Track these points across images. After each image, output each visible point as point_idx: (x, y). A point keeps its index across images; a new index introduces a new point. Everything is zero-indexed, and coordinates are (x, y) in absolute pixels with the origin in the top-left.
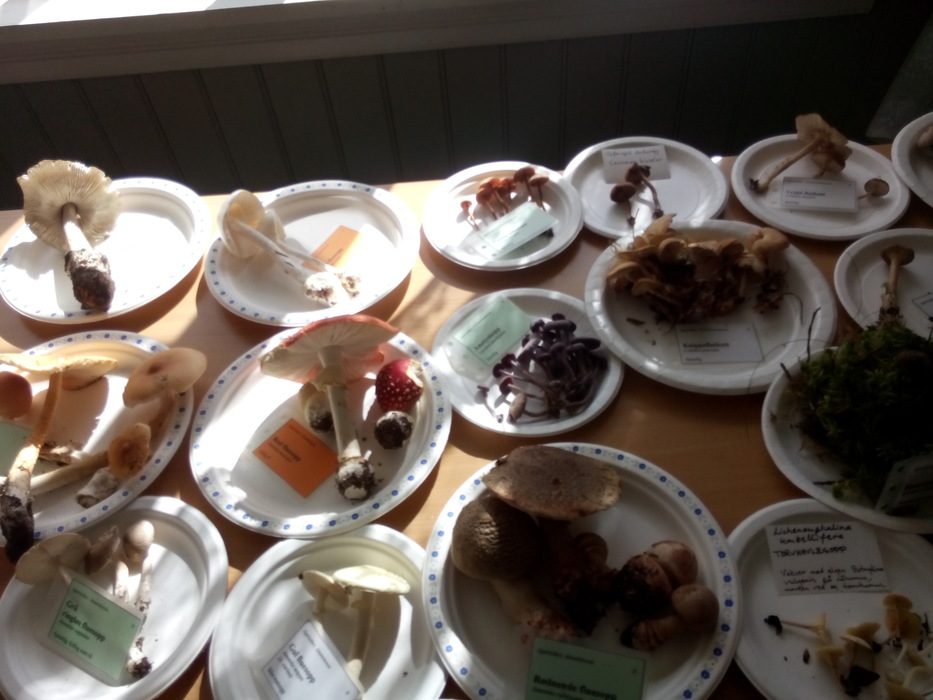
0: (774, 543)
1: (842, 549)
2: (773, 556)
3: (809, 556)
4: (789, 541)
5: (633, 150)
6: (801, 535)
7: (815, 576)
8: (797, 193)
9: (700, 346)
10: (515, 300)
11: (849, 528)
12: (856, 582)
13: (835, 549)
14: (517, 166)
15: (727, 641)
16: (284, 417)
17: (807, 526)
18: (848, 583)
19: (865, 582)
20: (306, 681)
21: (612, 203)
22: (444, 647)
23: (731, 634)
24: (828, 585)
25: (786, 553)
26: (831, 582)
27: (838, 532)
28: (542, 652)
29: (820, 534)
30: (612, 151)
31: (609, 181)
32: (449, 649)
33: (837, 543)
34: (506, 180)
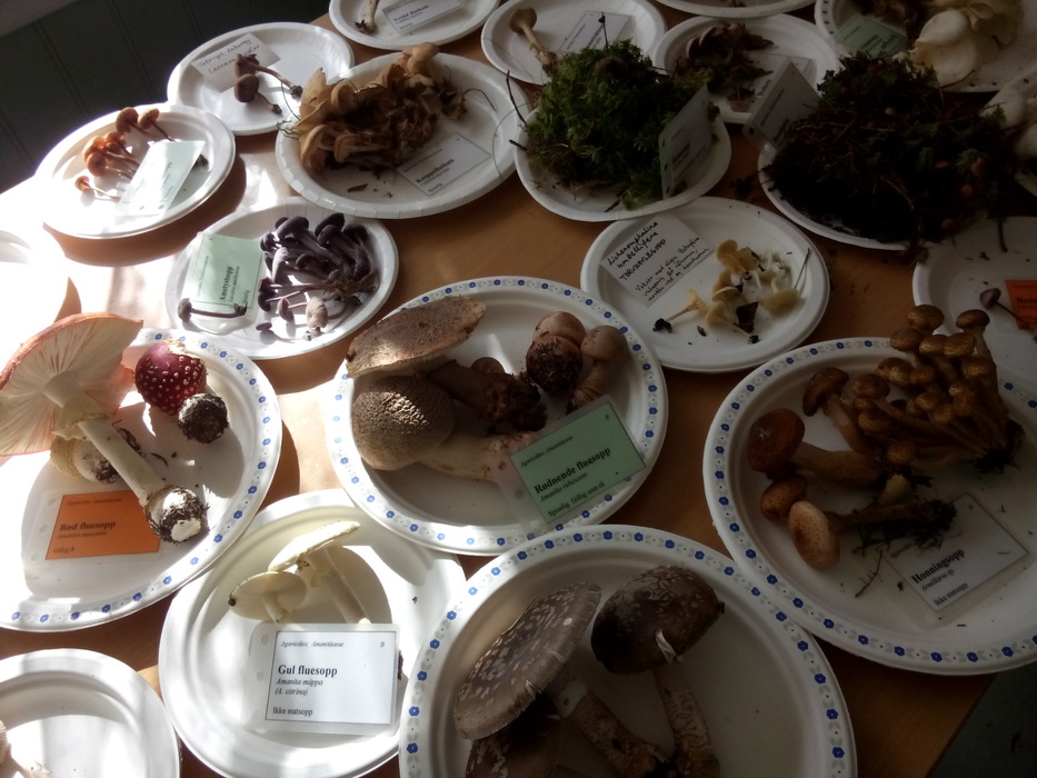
0: (616, 272)
1: (663, 242)
2: (622, 281)
3: (646, 263)
4: (624, 262)
5: (224, 50)
6: (628, 252)
7: (660, 275)
8: (404, 17)
9: (431, 174)
10: (224, 231)
11: (655, 224)
12: (689, 260)
13: (658, 246)
14: (111, 118)
15: (645, 354)
16: (51, 502)
17: (628, 242)
18: (684, 264)
19: (694, 256)
20: (328, 681)
21: (243, 105)
22: (436, 540)
23: (644, 348)
24: (673, 275)
25: (629, 273)
26: (674, 270)
27: (651, 232)
28: (525, 464)
29: (640, 242)
30: (203, 59)
31: (222, 89)
32: (441, 536)
33: (656, 240)
34: (111, 135)
